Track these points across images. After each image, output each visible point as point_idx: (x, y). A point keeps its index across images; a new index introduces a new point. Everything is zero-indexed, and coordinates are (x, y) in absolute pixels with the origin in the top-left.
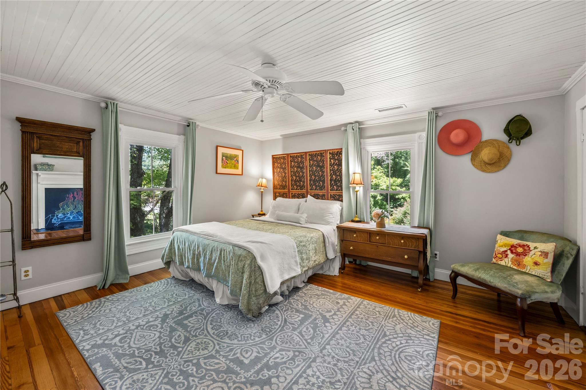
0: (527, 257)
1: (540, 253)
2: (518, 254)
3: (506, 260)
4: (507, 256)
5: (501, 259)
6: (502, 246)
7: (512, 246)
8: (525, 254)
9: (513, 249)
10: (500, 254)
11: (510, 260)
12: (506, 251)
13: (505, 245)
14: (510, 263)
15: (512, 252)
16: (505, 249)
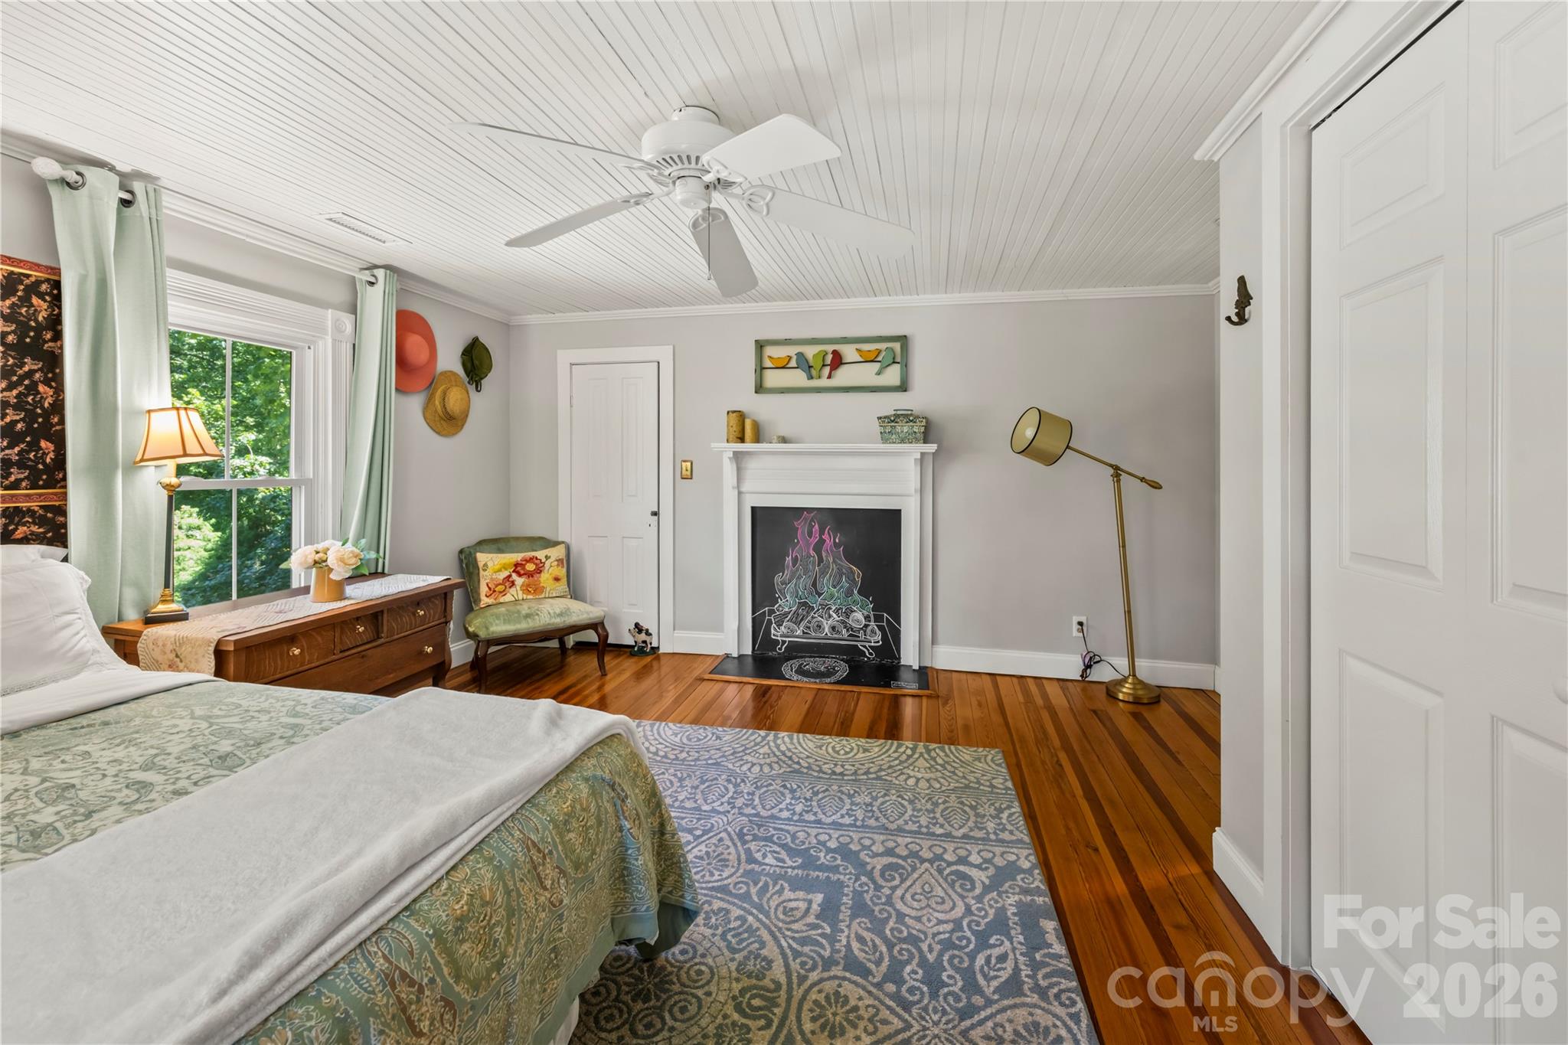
0: (542, 574)
1: (556, 563)
2: (530, 575)
3: (513, 591)
4: (513, 584)
5: (503, 593)
6: (500, 570)
7: (517, 565)
8: (539, 570)
9: (519, 568)
10: (500, 584)
11: (518, 588)
12: (510, 576)
13: (505, 567)
14: (520, 593)
15: (520, 575)
16: (506, 573)
